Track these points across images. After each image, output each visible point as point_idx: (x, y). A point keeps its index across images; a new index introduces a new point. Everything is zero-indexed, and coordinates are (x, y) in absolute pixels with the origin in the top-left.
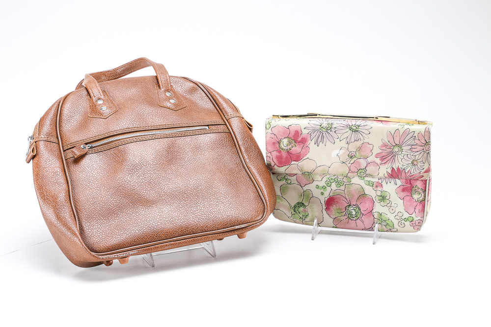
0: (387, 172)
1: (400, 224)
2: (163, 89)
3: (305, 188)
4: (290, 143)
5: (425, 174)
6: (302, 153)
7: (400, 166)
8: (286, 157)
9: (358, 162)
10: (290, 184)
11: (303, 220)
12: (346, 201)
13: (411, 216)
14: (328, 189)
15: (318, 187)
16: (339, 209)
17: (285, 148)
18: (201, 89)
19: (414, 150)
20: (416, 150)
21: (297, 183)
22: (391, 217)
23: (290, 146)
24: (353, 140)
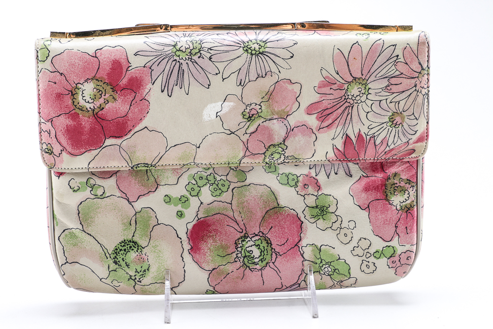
0: (334, 147)
1: (364, 267)
3: (138, 205)
4: (100, 93)
5: (419, 144)
6: (130, 115)
7: (364, 130)
8: (92, 130)
9: (267, 128)
10: (102, 197)
11: (136, 284)
12: (236, 227)
13: (388, 244)
14: (194, 202)
15: (168, 199)
16: (222, 247)
17: (88, 106)
19: (394, 89)
20: (400, 88)
21: (118, 194)
22: (344, 252)
23: (102, 101)
24: (253, 76)
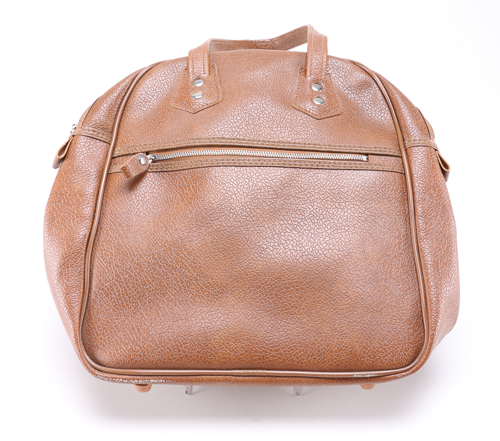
2: (309, 78)
18: (378, 86)
